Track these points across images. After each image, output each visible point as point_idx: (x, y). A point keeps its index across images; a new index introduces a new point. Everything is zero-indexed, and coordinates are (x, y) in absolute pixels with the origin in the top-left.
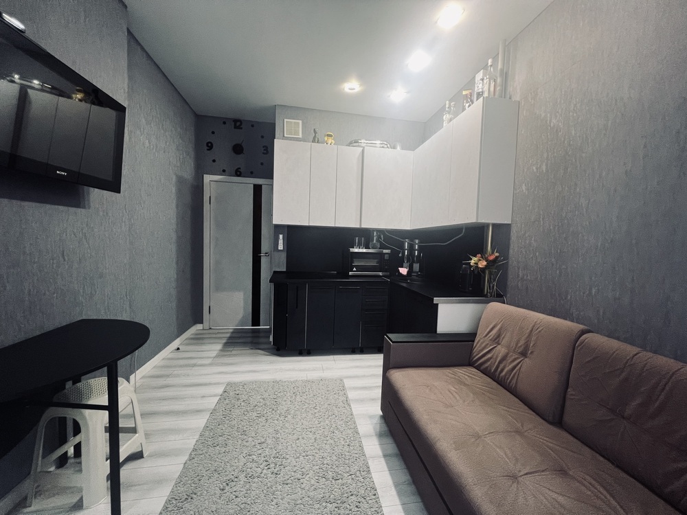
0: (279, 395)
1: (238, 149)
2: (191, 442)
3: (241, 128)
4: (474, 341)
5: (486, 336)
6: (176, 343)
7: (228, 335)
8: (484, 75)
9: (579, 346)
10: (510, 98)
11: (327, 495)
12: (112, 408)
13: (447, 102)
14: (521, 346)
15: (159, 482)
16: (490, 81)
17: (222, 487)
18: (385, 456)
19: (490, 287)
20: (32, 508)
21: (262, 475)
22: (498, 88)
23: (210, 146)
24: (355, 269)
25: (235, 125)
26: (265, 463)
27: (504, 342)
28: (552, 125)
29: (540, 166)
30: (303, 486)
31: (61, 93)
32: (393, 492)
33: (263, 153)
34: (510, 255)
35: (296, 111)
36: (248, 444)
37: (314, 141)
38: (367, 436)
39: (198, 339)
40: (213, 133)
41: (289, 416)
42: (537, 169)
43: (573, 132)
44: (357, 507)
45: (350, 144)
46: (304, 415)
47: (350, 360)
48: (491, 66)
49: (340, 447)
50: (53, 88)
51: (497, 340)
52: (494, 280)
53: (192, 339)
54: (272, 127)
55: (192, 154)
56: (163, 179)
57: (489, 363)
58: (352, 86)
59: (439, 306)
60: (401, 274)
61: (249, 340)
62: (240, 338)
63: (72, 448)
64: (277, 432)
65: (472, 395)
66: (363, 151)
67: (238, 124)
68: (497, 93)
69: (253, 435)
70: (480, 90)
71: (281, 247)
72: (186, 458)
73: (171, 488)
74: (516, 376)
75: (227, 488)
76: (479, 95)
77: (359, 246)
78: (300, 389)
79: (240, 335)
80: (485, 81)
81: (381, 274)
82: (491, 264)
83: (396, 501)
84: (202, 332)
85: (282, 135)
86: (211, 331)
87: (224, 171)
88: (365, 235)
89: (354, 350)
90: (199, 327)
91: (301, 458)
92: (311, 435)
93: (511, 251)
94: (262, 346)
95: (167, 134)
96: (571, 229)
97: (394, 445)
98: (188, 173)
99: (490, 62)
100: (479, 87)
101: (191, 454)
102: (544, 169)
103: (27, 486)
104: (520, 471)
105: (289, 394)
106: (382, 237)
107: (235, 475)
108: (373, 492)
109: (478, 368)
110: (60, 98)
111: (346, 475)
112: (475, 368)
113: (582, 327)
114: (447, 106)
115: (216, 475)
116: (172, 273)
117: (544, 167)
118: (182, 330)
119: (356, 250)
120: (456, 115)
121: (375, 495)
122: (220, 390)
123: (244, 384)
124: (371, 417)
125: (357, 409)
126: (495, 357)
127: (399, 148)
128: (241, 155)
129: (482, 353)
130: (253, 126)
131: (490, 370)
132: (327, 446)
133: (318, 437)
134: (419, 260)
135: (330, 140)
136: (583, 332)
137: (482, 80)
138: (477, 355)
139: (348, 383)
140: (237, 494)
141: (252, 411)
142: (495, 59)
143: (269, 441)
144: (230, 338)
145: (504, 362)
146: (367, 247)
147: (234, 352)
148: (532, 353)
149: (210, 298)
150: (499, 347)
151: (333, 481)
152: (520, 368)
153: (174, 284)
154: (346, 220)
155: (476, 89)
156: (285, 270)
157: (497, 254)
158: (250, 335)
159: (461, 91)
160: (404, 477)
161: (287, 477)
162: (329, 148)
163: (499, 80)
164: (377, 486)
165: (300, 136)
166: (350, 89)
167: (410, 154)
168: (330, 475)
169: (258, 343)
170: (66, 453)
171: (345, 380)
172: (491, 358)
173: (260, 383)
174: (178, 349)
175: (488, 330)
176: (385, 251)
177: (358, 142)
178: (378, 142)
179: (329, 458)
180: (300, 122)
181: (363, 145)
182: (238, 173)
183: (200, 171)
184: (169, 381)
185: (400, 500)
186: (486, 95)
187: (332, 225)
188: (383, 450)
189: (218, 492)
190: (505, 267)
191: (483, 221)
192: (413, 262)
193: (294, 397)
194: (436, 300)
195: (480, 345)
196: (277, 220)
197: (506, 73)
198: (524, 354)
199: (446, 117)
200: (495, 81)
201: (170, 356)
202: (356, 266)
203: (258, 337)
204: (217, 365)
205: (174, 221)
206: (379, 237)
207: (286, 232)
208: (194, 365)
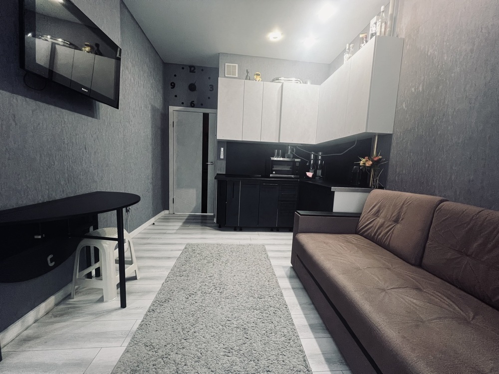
0: (221, 252)
1: (192, 88)
2: (166, 273)
3: (195, 72)
4: (360, 217)
5: (369, 212)
6: (152, 220)
7: (186, 218)
8: (378, 19)
9: (437, 210)
10: (397, 36)
11: (255, 306)
12: (121, 241)
13: (348, 45)
14: (395, 216)
15: (148, 292)
16: (381, 24)
17: (186, 297)
18: (293, 288)
19: (374, 181)
20: (75, 299)
21: (212, 293)
22: (388, 30)
23: (173, 85)
24: (274, 173)
25: (190, 69)
26: (213, 287)
27: (382, 215)
28: (429, 54)
29: (418, 88)
30: (238, 300)
31: (76, 48)
32: (299, 307)
33: (210, 90)
34: (391, 157)
35: (234, 57)
36: (202, 276)
37: (246, 79)
38: (281, 277)
39: (166, 219)
40: (175, 76)
41: (228, 264)
42: (415, 90)
43: (445, 58)
44: (274, 313)
45: (273, 81)
46: (238, 264)
47: (270, 235)
48: (383, 11)
49: (263, 282)
50: (71, 44)
51: (377, 214)
52: (378, 176)
53: (162, 219)
54: (216, 71)
55: (161, 91)
56: (143, 106)
57: (370, 230)
58: (275, 36)
59: (336, 193)
60: (308, 177)
61: (200, 221)
62: (194, 219)
63: (94, 270)
64: (220, 271)
65: (356, 248)
66: (282, 85)
67: (192, 69)
68: (387, 33)
69: (205, 272)
70: (374, 32)
71: (222, 157)
72: (164, 281)
73: (155, 296)
74: (389, 238)
75: (190, 298)
76: (372, 35)
77: (278, 156)
78: (235, 249)
79: (193, 218)
80: (378, 24)
81: (293, 176)
82: (376, 163)
83: (301, 312)
84: (168, 215)
85: (223, 76)
86: (174, 215)
87: (183, 103)
88: (282, 148)
89: (272, 229)
90: (166, 212)
91: (237, 286)
92: (243, 274)
93: (391, 155)
94: (209, 225)
95: (145, 75)
96: (439, 133)
97: (300, 283)
98: (158, 104)
99: (382, 8)
100: (373, 29)
101: (166, 279)
102: (421, 90)
103: (70, 288)
104: (387, 287)
105: (228, 251)
106: (295, 150)
107: (195, 291)
108: (285, 306)
109: (361, 235)
110: (76, 50)
111: (267, 296)
112: (359, 235)
113: (440, 198)
114: (347, 48)
115: (183, 291)
116: (149, 172)
117: (421, 89)
118: (155, 213)
119: (275, 159)
120: (353, 53)
121: (286, 308)
122: (183, 247)
123: (198, 245)
124: (284, 267)
125: (274, 262)
126: (375, 226)
127: (309, 83)
128: (195, 92)
129: (365, 224)
130: (202, 70)
131: (371, 235)
132: (254, 281)
133: (248, 275)
134: (322, 167)
135: (258, 78)
136: (442, 201)
137: (376, 23)
138: (362, 226)
139: (267, 248)
140: (196, 301)
141: (204, 259)
142: (387, 7)
143: (216, 276)
144: (187, 219)
145: (381, 229)
146: (283, 157)
147: (190, 227)
148: (402, 219)
149: (174, 193)
150: (378, 219)
151: (258, 299)
152: (392, 232)
153: (150, 181)
154: (269, 137)
155: (370, 31)
156: (225, 173)
157: (380, 157)
158: (200, 218)
159: (359, 35)
160: (306, 299)
161: (228, 295)
162: (258, 84)
163: (389, 23)
164: (287, 303)
165: (237, 76)
166: (274, 38)
167: (317, 87)
168: (256, 296)
169: (206, 223)
170: (91, 272)
171: (266, 246)
172: (372, 227)
173: (208, 245)
174: (154, 224)
175: (371, 208)
176: (296, 160)
177: (278, 79)
178: (294, 79)
179: (255, 287)
180: (237, 65)
181: (282, 81)
182: (192, 105)
183: (166, 103)
184: (149, 241)
185: (303, 312)
186: (378, 34)
187: (259, 140)
188: (292, 285)
189: (184, 299)
190: (386, 166)
191: (371, 131)
192: (317, 169)
193: (231, 253)
194: (333, 189)
195: (365, 219)
196: (220, 136)
197: (395, 18)
198: (396, 221)
199: (346, 56)
200: (386, 24)
201: (149, 228)
202: (274, 170)
203: (206, 219)
204: (179, 234)
205: (150, 136)
206: (292, 150)
207: (226, 145)
208: (165, 233)
